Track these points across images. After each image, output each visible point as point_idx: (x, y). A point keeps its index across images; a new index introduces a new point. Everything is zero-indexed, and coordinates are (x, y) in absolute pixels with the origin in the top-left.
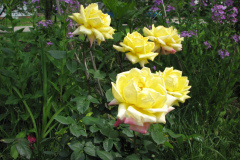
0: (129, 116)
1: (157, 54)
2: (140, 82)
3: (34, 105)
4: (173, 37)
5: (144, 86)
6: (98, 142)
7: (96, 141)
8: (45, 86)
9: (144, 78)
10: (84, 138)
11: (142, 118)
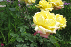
0: (40, 30)
1: (53, 9)
2: (45, 16)
3: (5, 33)
4: (60, 2)
5: (47, 18)
6: (29, 44)
7: (27, 44)
8: (9, 25)
9: (47, 15)
10: (23, 43)
11: (45, 31)
